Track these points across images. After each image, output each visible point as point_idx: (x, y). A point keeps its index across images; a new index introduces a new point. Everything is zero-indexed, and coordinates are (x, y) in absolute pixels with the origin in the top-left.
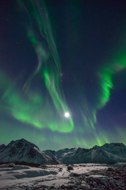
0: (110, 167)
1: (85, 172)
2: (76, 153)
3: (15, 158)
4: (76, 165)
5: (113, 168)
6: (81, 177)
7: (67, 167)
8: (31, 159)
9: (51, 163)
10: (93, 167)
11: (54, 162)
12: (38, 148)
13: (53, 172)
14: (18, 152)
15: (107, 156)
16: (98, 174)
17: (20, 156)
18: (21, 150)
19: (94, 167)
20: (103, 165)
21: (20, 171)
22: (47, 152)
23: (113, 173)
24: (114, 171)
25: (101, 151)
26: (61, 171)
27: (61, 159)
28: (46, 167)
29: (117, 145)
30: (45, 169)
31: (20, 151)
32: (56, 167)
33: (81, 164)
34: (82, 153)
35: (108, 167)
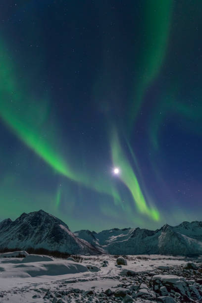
0: (190, 262)
1: (146, 269)
2: (132, 237)
3: (29, 242)
4: (131, 256)
5: (195, 263)
6: (140, 277)
7: (116, 259)
8: (55, 245)
9: (89, 252)
10: (160, 261)
11: (94, 251)
12: (67, 227)
13: (92, 268)
14: (33, 231)
15: (184, 243)
16: (169, 274)
17: (37, 239)
18: (38, 229)
19: (162, 260)
20: (179, 258)
21: (37, 265)
22: (82, 233)
23: (195, 273)
24: (196, 269)
25: (174, 234)
26: (106, 266)
27: (106, 246)
28: (80, 258)
30: (78, 261)
31: (36, 231)
32: (98, 259)
33: (141, 256)
34: (141, 236)
35: (187, 262)
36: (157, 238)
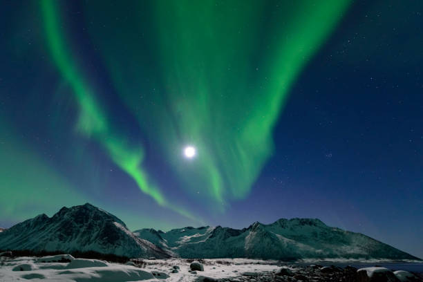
0: (285, 267)
1: (228, 276)
2: (211, 237)
3: (74, 244)
4: (209, 260)
5: (291, 269)
7: (189, 264)
8: (108, 247)
9: (154, 255)
10: (246, 266)
11: (161, 254)
12: (125, 225)
13: (159, 275)
14: (78, 231)
15: (279, 245)
16: (257, 281)
17: (83, 240)
18: (85, 227)
19: (249, 265)
20: (270, 263)
21: (87, 271)
22: (145, 233)
24: (292, 276)
25: (267, 234)
26: (177, 272)
27: (175, 248)
28: (142, 262)
29: (305, 222)
30: (140, 267)
31: (82, 230)
32: (166, 264)
33: (221, 260)
34: (223, 236)
35: (281, 268)
36: (243, 238)
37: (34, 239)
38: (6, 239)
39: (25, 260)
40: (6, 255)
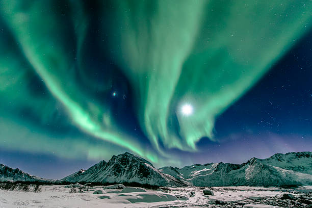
0: (286, 193)
1: (235, 199)
2: (216, 171)
3: (123, 178)
4: (217, 188)
5: (293, 194)
6: (229, 206)
7: (202, 191)
8: (144, 179)
9: (176, 185)
10: (249, 192)
11: (179, 183)
12: (152, 165)
13: (181, 198)
14: (124, 170)
15: (277, 174)
16: (261, 203)
17: (128, 175)
18: (128, 167)
19: (252, 191)
20: (273, 189)
21: (134, 194)
22: (166, 169)
23: (293, 203)
24: (295, 200)
25: (265, 167)
26: (194, 196)
27: (190, 179)
28: (168, 189)
30: (167, 192)
31: (126, 169)
32: (185, 190)
33: (227, 187)
34: (226, 170)
35: (283, 193)
36: (244, 171)
37: (101, 176)
38: (86, 177)
39: (98, 188)
40: (89, 185)
